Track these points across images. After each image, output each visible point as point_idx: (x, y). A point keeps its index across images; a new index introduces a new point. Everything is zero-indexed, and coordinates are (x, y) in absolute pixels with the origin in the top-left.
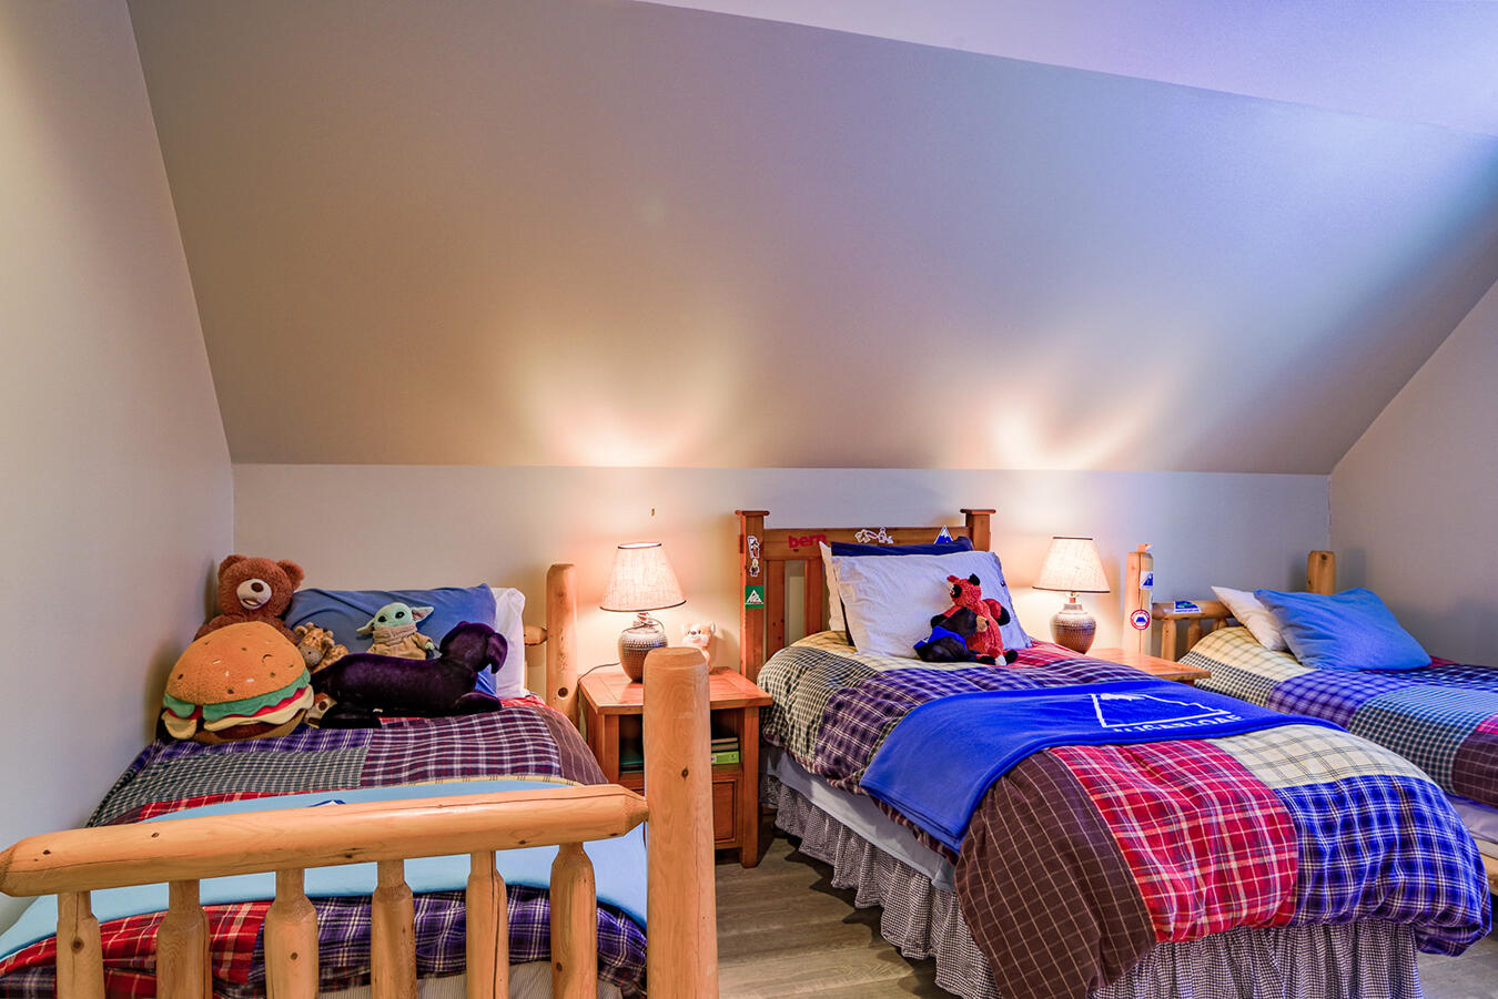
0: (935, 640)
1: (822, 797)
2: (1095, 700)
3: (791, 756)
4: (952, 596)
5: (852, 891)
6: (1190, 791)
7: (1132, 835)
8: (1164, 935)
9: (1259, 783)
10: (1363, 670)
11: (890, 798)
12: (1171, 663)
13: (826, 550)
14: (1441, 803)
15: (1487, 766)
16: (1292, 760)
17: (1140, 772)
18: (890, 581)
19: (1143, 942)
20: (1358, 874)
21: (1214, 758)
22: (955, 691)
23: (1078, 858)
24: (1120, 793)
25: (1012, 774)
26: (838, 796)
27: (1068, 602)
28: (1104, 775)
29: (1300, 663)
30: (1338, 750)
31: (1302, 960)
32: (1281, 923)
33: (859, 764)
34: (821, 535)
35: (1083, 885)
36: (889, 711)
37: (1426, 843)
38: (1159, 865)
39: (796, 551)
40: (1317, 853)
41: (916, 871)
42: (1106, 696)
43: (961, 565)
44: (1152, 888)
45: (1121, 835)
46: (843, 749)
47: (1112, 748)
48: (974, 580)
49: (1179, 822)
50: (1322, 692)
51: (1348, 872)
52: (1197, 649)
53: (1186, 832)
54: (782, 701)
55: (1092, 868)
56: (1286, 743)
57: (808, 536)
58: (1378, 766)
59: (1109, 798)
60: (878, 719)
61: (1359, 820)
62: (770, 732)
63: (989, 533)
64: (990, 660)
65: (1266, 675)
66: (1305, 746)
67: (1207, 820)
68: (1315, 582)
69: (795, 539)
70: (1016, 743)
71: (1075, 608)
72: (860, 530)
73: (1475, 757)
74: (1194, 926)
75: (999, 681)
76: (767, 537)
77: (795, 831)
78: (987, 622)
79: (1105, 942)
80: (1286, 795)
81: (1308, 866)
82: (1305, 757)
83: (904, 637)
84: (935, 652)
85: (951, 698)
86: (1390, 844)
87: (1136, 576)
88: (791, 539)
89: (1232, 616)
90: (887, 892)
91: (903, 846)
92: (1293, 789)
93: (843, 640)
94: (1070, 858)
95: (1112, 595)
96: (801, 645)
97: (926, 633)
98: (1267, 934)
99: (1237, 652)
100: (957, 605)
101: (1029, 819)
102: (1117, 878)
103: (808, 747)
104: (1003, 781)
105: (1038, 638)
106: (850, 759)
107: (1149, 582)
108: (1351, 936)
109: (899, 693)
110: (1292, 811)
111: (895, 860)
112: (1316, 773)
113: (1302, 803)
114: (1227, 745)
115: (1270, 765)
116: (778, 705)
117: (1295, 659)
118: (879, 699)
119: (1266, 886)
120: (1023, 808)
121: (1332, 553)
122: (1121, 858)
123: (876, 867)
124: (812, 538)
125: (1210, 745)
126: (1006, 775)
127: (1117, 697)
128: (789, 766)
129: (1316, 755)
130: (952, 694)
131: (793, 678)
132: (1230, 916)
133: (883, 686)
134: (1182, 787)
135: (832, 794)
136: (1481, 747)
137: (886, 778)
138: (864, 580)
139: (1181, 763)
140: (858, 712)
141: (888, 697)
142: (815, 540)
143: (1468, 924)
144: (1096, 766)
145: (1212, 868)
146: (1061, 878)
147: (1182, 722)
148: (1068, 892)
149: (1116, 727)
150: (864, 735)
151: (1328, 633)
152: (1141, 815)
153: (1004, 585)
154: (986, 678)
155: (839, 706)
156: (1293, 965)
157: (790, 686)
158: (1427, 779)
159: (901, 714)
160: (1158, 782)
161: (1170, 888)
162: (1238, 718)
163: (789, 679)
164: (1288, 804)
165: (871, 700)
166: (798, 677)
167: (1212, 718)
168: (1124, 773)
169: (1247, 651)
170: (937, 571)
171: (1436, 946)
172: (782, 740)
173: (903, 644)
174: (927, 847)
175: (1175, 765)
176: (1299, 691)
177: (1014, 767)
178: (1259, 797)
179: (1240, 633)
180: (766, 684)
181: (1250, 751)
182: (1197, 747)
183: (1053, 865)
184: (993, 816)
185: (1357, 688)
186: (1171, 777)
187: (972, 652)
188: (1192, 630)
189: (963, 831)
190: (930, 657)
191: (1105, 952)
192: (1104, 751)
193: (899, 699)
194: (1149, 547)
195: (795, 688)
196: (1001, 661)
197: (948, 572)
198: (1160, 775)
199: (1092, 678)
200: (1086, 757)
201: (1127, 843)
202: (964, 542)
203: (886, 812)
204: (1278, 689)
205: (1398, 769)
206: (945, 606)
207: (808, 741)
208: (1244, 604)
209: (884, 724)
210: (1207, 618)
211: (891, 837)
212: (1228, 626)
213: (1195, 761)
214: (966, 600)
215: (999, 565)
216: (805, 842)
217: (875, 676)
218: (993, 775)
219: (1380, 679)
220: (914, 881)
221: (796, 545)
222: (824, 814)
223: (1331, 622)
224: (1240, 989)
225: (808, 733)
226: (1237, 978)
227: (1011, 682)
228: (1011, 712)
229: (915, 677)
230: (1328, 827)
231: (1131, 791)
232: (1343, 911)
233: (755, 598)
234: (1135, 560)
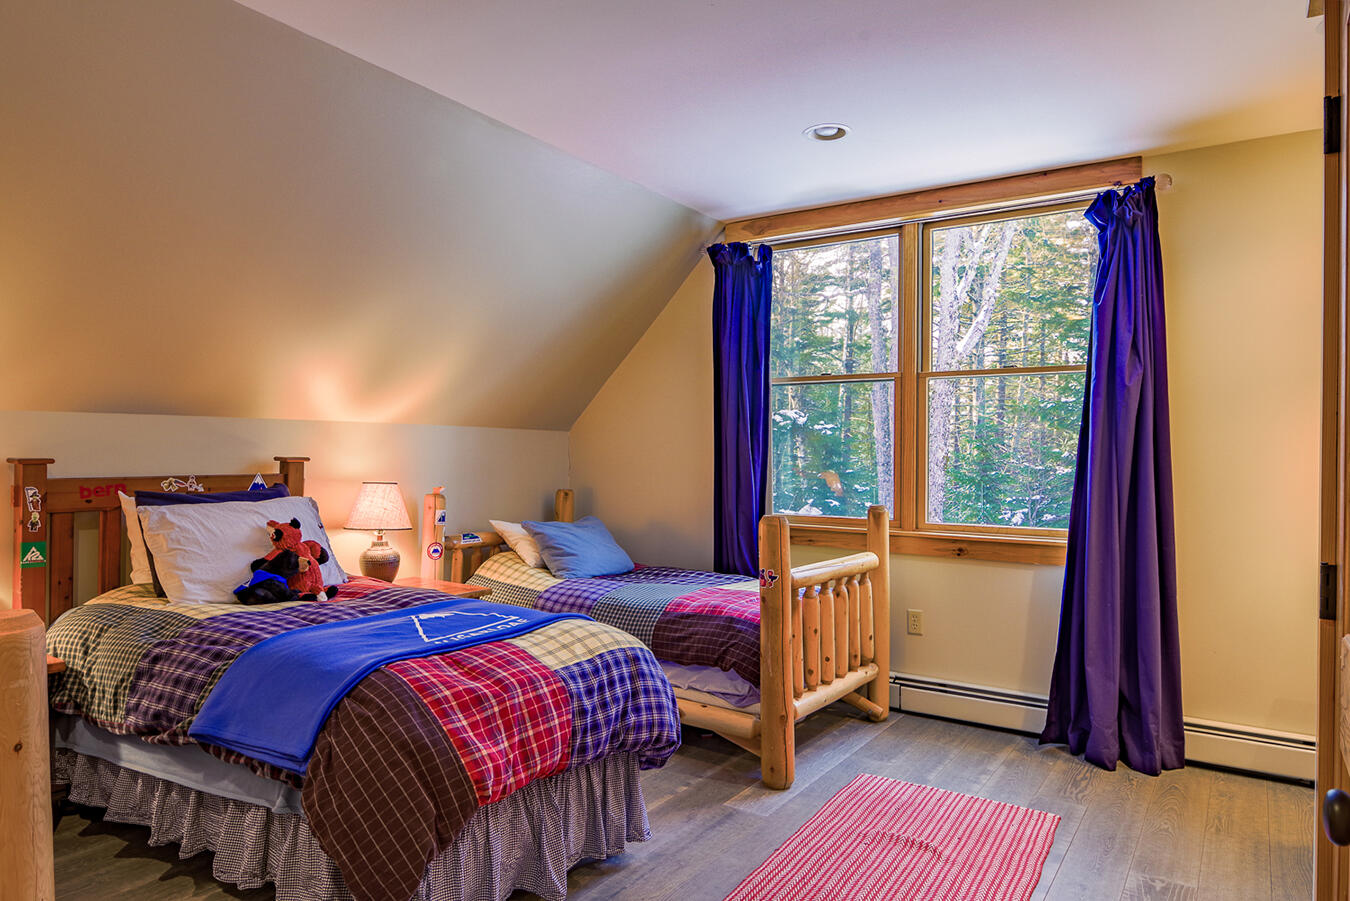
0: (255, 584)
1: (133, 758)
2: (416, 620)
3: (91, 723)
4: (274, 540)
5: (174, 846)
6: (499, 682)
7: (459, 725)
8: (484, 798)
9: (545, 667)
10: (594, 577)
11: (225, 741)
12: (460, 585)
13: (127, 502)
14: (653, 663)
15: (672, 634)
16: (564, 646)
17: (460, 673)
18: (205, 527)
19: (469, 809)
20: (608, 722)
21: (513, 653)
22: (286, 629)
23: (417, 752)
24: (447, 693)
25: (354, 693)
26: (153, 752)
27: (376, 540)
28: (434, 680)
29: (554, 576)
30: (593, 635)
31: (573, 795)
32: (562, 769)
33: (184, 714)
34: (122, 484)
35: (421, 776)
36: (218, 656)
37: (646, 691)
38: (479, 745)
39: (89, 502)
40: (583, 712)
41: (251, 805)
42: (423, 616)
43: (279, 511)
44: (476, 763)
45: (450, 726)
46: (164, 702)
47: (436, 657)
48: (295, 524)
49: (492, 707)
50: (571, 596)
51: (602, 722)
52: (480, 572)
53: (497, 714)
54: (78, 664)
55: (429, 759)
56: (560, 635)
57: (104, 486)
58: (618, 642)
59: (439, 699)
60: (205, 666)
61: (608, 682)
62: (61, 701)
63: (303, 479)
64: (313, 597)
65: (531, 587)
66: (572, 635)
67: (512, 702)
68: (560, 513)
69: (88, 490)
70: (356, 665)
71: (382, 544)
72: (166, 478)
73: (665, 629)
74: (505, 787)
75: (326, 614)
76: (51, 490)
77: (97, 801)
78: (309, 562)
79: (439, 817)
80: (563, 673)
81: (578, 723)
82: (573, 643)
83: (223, 583)
84: (257, 595)
85: (283, 635)
86: (626, 697)
87: (431, 515)
88: (82, 489)
89: (504, 543)
90: (216, 834)
91: (237, 785)
92: (567, 668)
93: (149, 592)
94: (410, 755)
95: (412, 532)
96: (98, 602)
97: (246, 577)
98: (551, 781)
99: (510, 572)
100: (278, 548)
101: (372, 729)
102: (448, 762)
103: (115, 708)
104: (346, 702)
105: (353, 574)
106: (172, 711)
107: (442, 519)
108: (602, 769)
109: (227, 637)
110: (567, 684)
111: (226, 801)
112: (580, 653)
113: (573, 678)
114: (520, 642)
115: (550, 653)
116: (72, 670)
117: (550, 573)
118: (205, 646)
119: (552, 744)
120: (366, 721)
121: (571, 490)
122: (450, 746)
123: (202, 812)
124: (109, 487)
125: (508, 644)
126: (348, 695)
127: (433, 616)
128: (87, 734)
129: (579, 640)
130: (283, 632)
131: (92, 638)
132: (530, 772)
133: (207, 633)
134: (493, 680)
135: (148, 751)
136: (668, 622)
137: (221, 721)
138: (177, 529)
139: (490, 661)
140: (181, 662)
141: (214, 642)
142: (112, 490)
143: (671, 743)
144: (427, 674)
145: (517, 739)
146: (404, 773)
147: (485, 629)
148: (408, 784)
149: (437, 641)
150: (190, 685)
151: (572, 552)
152: (464, 708)
153: (321, 527)
154: (313, 614)
155: (156, 659)
156: (567, 800)
157: (88, 648)
158: (646, 648)
159: (232, 657)
160: (474, 679)
161: (488, 761)
162: (525, 621)
163: (87, 639)
164: (564, 680)
165: (196, 648)
166: (99, 636)
167: (506, 623)
168: (448, 676)
169: (516, 570)
170: (255, 518)
171: (651, 764)
172: (78, 707)
173: (221, 590)
174: (268, 778)
175: (485, 664)
176: (555, 597)
177: (356, 686)
178: (545, 678)
179: (513, 557)
180: (55, 649)
181: (536, 645)
182: (500, 647)
183: (395, 764)
184: (338, 734)
185: (593, 590)
186: (484, 674)
187: (295, 591)
188: (475, 557)
189: (310, 752)
190: (252, 600)
191: (439, 826)
192: (430, 661)
193: (228, 643)
194: (443, 489)
195: (94, 649)
196: (323, 597)
197: (267, 518)
198: (475, 673)
199: (407, 604)
200: (417, 668)
201: (455, 732)
202: (281, 488)
203: (218, 755)
204: (540, 597)
205: (629, 642)
206: (266, 550)
207: (116, 701)
208: (513, 532)
209: (213, 670)
210: (488, 546)
211: (223, 779)
212: (501, 551)
213: (500, 658)
214: (286, 543)
215: (317, 510)
216: (112, 809)
217: (196, 625)
218: (337, 697)
219: (606, 582)
220: (249, 817)
221: (89, 495)
222: (135, 775)
223: (574, 543)
224: (533, 828)
225: (115, 694)
226: (531, 822)
227: (337, 614)
228: (345, 640)
229: (242, 620)
230: (590, 692)
231: (455, 690)
232: (600, 751)
233: (34, 555)
234: (432, 499)
